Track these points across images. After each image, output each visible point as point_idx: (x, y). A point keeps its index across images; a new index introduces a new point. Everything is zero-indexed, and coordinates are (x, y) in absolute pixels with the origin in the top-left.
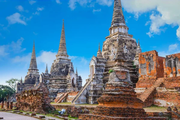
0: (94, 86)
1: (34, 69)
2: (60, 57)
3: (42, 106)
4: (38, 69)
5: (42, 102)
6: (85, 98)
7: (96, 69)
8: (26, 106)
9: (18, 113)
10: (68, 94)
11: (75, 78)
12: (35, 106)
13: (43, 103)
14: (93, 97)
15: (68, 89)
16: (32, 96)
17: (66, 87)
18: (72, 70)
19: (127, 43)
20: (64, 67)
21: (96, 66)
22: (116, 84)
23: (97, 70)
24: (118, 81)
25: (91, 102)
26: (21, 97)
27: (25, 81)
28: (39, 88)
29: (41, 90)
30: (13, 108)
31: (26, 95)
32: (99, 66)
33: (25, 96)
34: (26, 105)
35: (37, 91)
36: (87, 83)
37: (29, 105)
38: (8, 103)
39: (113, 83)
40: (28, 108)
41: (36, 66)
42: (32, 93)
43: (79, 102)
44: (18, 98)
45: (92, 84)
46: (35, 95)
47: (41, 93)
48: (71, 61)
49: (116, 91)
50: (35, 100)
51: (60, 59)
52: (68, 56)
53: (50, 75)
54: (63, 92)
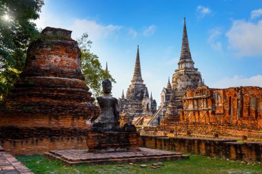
7: (166, 98)
10: (143, 118)
11: (150, 103)
15: (143, 113)
17: (142, 111)
18: (147, 95)
19: (192, 77)
20: (140, 92)
21: (166, 96)
32: (169, 96)
43: (153, 124)
45: (163, 110)
48: (146, 86)
51: (136, 84)
52: (143, 81)
53: (126, 100)
54: (138, 116)
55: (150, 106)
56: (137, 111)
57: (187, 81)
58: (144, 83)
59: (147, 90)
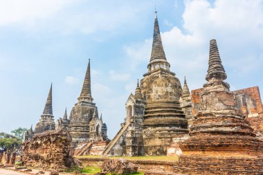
0: (132, 132)
1: (49, 116)
2: (83, 100)
3: (64, 160)
4: (53, 115)
5: (64, 152)
6: (121, 148)
7: (135, 110)
8: (36, 160)
9: (23, 170)
10: (92, 144)
11: (101, 125)
12: (52, 159)
13: (65, 155)
14: (133, 147)
15: (91, 139)
16: (49, 143)
17: (88, 136)
18: (97, 116)
20: (88, 112)
21: (135, 107)
22: (220, 113)
23: (136, 112)
24: (223, 107)
25: (130, 153)
26: (30, 146)
27: (36, 129)
28: (62, 131)
29: (64, 133)
30: (16, 163)
31: (39, 142)
32: (139, 107)
33: (37, 144)
34: (37, 158)
35: (58, 135)
36: (122, 129)
37: (42, 159)
38: (9, 155)
39: (215, 111)
40: (40, 163)
41: (51, 113)
42: (49, 140)
43: (113, 154)
44: (25, 148)
45: (130, 128)
46: (54, 142)
47: (63, 138)
48: (96, 105)
49: (226, 126)
50: (53, 149)
51: (83, 102)
52: (92, 99)
53: (69, 121)
54: (84, 142)
55: (100, 130)
56: (82, 136)
57: (166, 86)
58: (93, 102)
59: (97, 110)
